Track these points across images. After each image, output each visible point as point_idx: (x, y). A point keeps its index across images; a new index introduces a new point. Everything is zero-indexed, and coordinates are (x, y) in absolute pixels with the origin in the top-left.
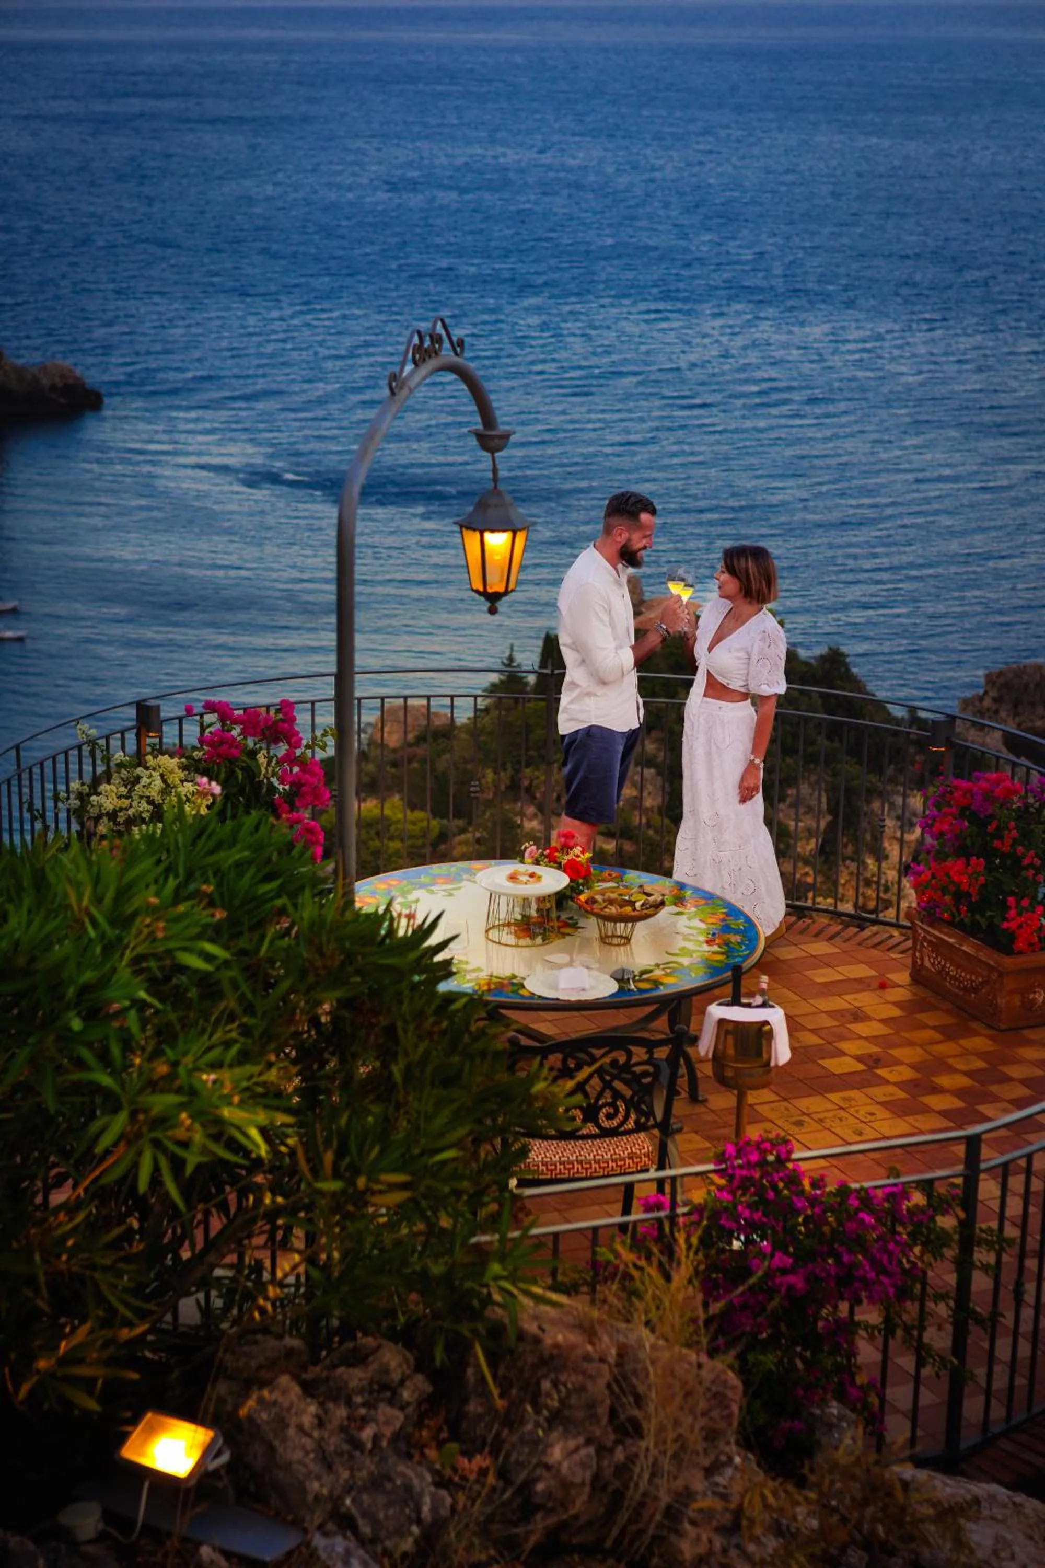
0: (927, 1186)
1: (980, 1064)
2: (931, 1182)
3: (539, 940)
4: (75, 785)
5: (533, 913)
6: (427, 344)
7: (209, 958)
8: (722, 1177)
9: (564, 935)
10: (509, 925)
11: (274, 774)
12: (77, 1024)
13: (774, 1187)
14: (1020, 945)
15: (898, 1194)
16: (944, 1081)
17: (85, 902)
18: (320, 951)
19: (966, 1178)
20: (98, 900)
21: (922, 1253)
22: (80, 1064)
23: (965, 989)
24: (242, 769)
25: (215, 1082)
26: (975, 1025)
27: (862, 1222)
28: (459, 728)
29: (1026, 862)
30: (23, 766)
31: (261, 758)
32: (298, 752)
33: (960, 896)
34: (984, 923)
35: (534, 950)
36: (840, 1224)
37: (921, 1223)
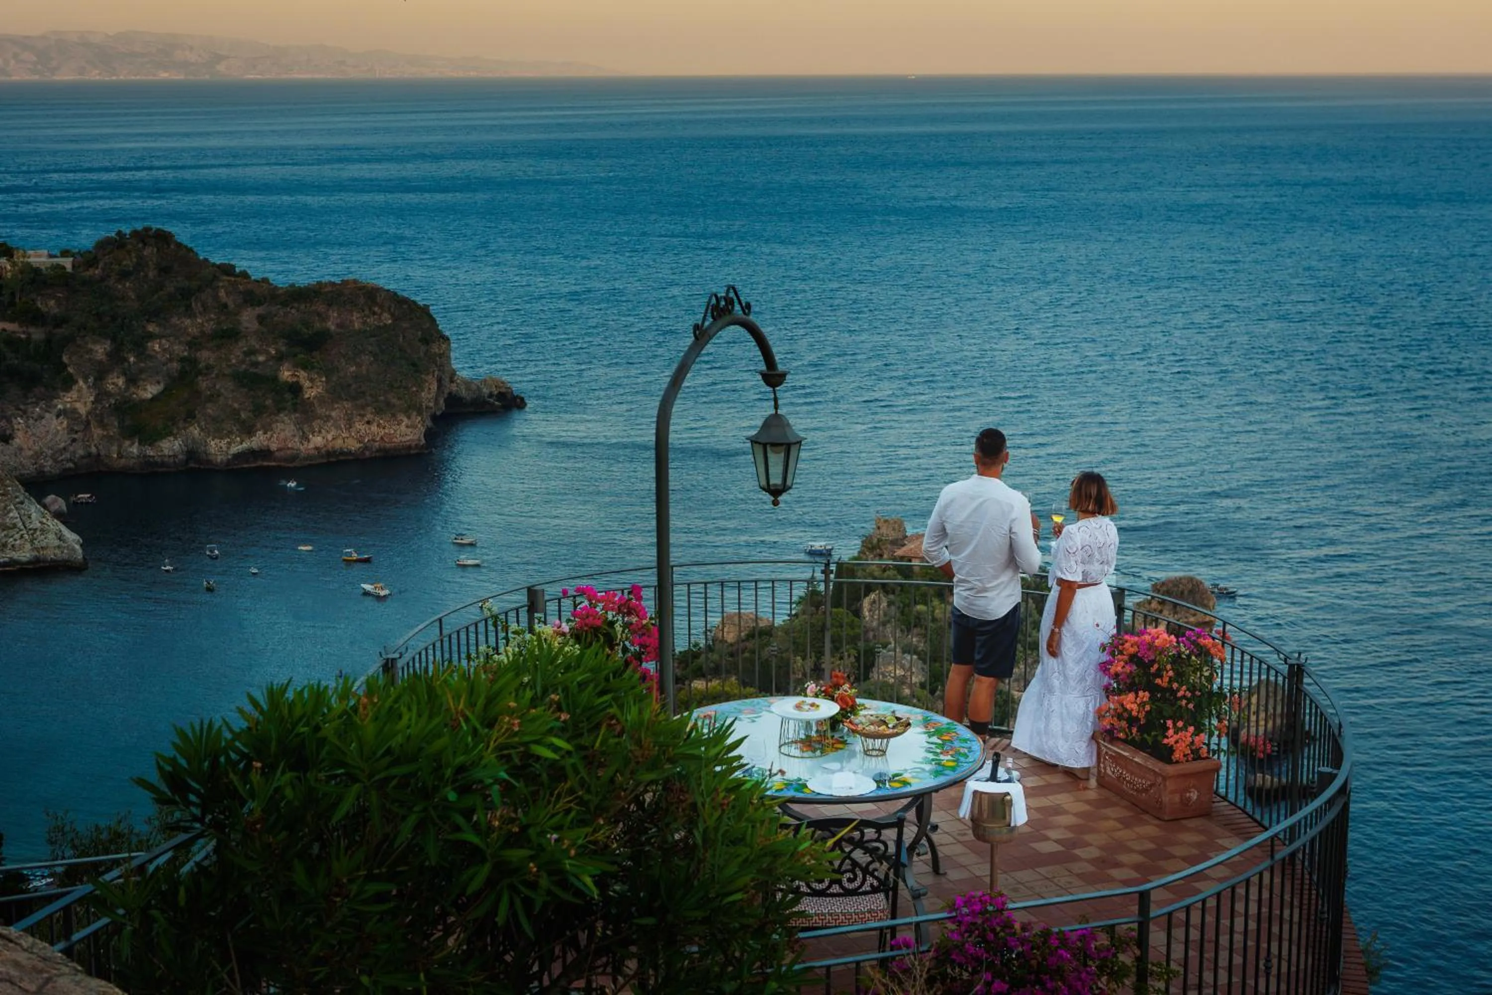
0: (1110, 930)
1: (1151, 846)
2: (1113, 927)
3: (818, 753)
4: (483, 648)
5: (813, 734)
6: (723, 303)
7: (556, 749)
8: (953, 923)
9: (837, 749)
10: (796, 742)
11: (627, 639)
12: (452, 796)
13: (993, 930)
14: (1177, 756)
15: (1087, 936)
16: (1124, 858)
17: (461, 706)
18: (639, 743)
19: (1140, 924)
20: (472, 705)
21: (1108, 982)
22: (457, 829)
23: (1137, 790)
24: (604, 635)
25: (556, 840)
26: (1146, 817)
27: (1061, 957)
28: (777, 628)
29: (1180, 694)
30: (445, 632)
31: (618, 628)
32: (644, 622)
33: (1132, 721)
34: (1149, 740)
35: (815, 760)
36: (1044, 959)
37: (1106, 957)
